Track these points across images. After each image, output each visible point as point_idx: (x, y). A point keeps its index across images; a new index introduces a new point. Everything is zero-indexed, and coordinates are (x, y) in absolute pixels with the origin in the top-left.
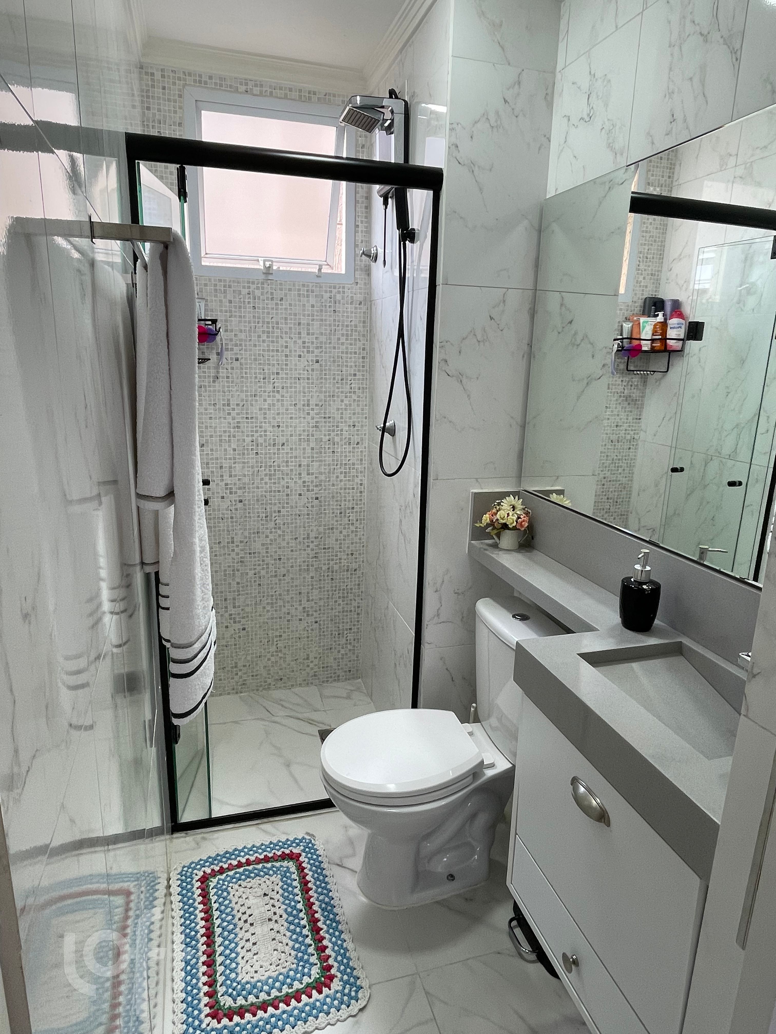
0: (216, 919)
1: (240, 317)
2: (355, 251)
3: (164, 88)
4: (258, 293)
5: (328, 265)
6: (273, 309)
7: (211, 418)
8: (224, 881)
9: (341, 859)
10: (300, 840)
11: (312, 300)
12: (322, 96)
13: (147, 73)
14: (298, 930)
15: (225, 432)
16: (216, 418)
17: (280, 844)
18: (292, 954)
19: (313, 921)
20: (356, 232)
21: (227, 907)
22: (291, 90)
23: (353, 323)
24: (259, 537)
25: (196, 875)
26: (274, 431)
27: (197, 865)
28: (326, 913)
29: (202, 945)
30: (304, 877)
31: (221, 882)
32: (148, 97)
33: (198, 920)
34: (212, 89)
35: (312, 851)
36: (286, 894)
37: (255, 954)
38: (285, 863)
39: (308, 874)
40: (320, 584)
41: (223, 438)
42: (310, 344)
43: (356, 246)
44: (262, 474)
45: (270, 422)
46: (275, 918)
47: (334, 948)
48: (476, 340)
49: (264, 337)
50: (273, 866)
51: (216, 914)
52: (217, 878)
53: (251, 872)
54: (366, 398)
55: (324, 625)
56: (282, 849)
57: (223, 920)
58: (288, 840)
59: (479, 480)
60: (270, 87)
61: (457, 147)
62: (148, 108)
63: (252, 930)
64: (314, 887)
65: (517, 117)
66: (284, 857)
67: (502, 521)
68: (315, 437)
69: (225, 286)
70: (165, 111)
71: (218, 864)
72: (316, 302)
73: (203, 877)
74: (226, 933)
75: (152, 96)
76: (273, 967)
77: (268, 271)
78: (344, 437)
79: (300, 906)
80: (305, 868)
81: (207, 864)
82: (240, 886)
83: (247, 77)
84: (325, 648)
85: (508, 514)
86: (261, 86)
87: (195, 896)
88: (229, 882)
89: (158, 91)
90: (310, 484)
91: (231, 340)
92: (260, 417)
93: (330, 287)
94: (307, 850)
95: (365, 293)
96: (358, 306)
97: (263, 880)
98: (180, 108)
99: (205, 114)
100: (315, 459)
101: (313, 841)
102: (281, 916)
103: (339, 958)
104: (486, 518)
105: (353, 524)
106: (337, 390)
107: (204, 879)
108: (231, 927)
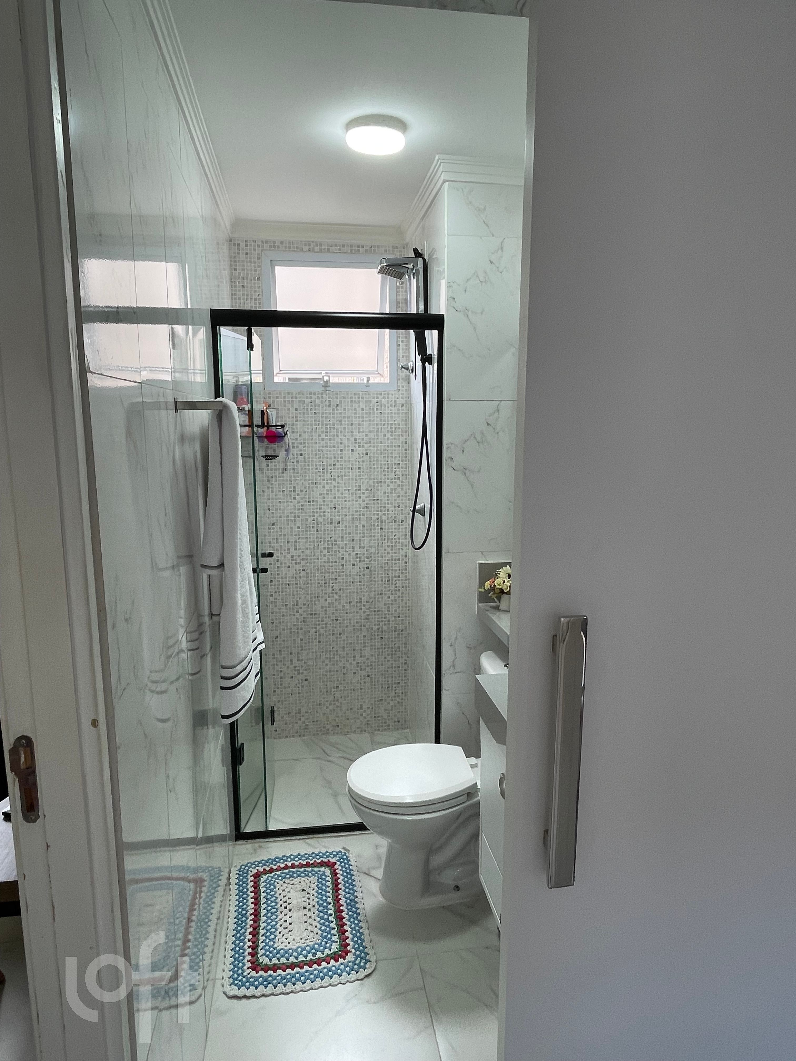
0: (263, 904)
1: (304, 421)
2: (397, 365)
3: (247, 254)
4: (318, 402)
5: (379, 374)
6: (330, 413)
7: (280, 502)
8: (272, 878)
9: (369, 869)
10: (337, 852)
11: (362, 405)
12: (368, 248)
13: (234, 244)
14: (326, 917)
15: (291, 513)
16: (284, 502)
17: (321, 854)
18: (319, 934)
19: (338, 911)
20: (398, 350)
21: (272, 896)
22: (344, 246)
23: (396, 422)
24: (319, 601)
25: (251, 872)
26: (332, 512)
27: (252, 865)
28: (350, 907)
29: (250, 921)
30: (336, 880)
31: (270, 878)
32: (235, 261)
33: (249, 903)
34: (284, 251)
35: (346, 861)
36: (320, 891)
37: (290, 931)
38: (323, 869)
39: (339, 878)
40: (372, 642)
41: (290, 518)
42: (361, 440)
43: (398, 360)
44: (321, 547)
45: (328, 505)
46: (308, 907)
47: (352, 932)
48: (476, 442)
49: (323, 436)
50: (312, 870)
51: (263, 900)
52: (267, 876)
53: (294, 873)
54: (409, 483)
55: (375, 678)
56: (322, 859)
57: (268, 905)
58: (327, 852)
59: (484, 553)
60: (328, 245)
61: (454, 299)
62: (235, 269)
63: (290, 914)
64: (343, 888)
65: (501, 273)
66: (322, 864)
67: (498, 587)
68: (365, 516)
69: (292, 398)
70: (247, 270)
71: (269, 865)
72: (366, 407)
73: (256, 874)
74: (269, 915)
75: (238, 261)
76: (303, 941)
77: (326, 384)
78: (390, 516)
79: (330, 900)
80: (337, 874)
81: (261, 865)
82: (285, 882)
83: (309, 240)
84: (377, 699)
85: (504, 581)
86: (321, 245)
87: (249, 887)
88: (276, 879)
89: (242, 257)
90: (362, 555)
91: (297, 439)
92: (320, 501)
93: (377, 394)
94: (342, 860)
95: (406, 398)
96: (400, 408)
97: (303, 879)
98: (259, 267)
99: (279, 270)
100: (366, 535)
101: (347, 854)
102: (314, 906)
103: (355, 939)
104: (487, 585)
105: (399, 590)
106: (383, 477)
107: (257, 876)
108: (274, 910)
